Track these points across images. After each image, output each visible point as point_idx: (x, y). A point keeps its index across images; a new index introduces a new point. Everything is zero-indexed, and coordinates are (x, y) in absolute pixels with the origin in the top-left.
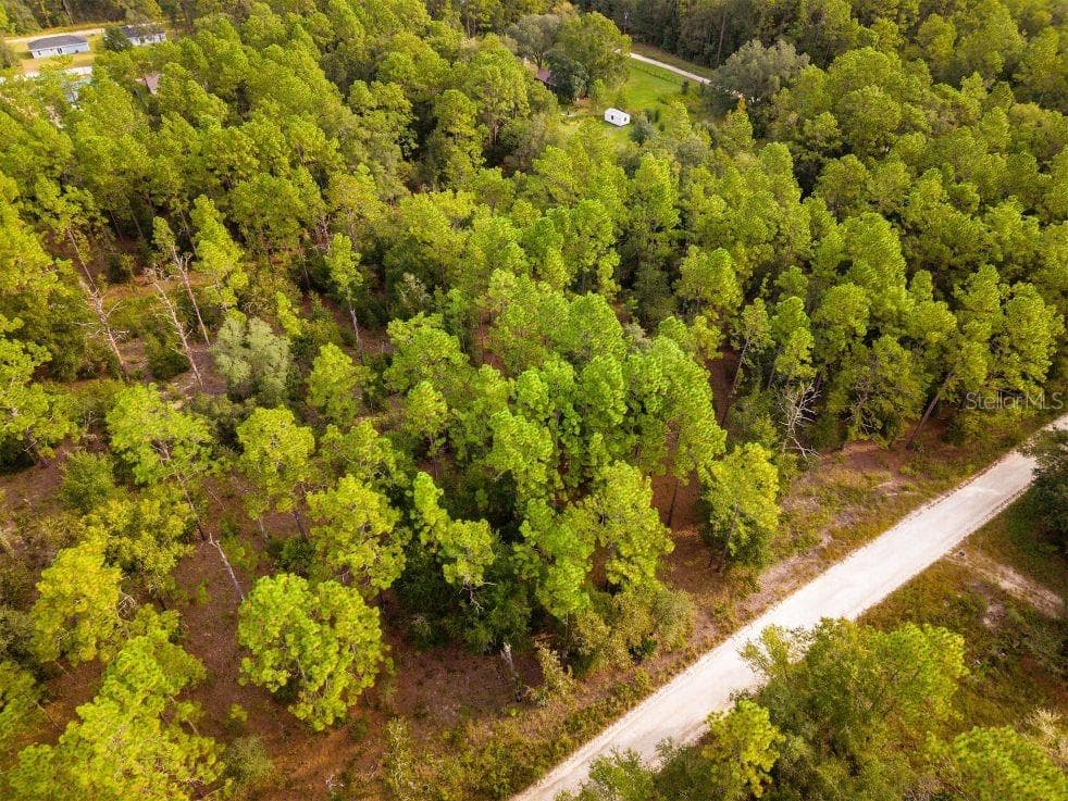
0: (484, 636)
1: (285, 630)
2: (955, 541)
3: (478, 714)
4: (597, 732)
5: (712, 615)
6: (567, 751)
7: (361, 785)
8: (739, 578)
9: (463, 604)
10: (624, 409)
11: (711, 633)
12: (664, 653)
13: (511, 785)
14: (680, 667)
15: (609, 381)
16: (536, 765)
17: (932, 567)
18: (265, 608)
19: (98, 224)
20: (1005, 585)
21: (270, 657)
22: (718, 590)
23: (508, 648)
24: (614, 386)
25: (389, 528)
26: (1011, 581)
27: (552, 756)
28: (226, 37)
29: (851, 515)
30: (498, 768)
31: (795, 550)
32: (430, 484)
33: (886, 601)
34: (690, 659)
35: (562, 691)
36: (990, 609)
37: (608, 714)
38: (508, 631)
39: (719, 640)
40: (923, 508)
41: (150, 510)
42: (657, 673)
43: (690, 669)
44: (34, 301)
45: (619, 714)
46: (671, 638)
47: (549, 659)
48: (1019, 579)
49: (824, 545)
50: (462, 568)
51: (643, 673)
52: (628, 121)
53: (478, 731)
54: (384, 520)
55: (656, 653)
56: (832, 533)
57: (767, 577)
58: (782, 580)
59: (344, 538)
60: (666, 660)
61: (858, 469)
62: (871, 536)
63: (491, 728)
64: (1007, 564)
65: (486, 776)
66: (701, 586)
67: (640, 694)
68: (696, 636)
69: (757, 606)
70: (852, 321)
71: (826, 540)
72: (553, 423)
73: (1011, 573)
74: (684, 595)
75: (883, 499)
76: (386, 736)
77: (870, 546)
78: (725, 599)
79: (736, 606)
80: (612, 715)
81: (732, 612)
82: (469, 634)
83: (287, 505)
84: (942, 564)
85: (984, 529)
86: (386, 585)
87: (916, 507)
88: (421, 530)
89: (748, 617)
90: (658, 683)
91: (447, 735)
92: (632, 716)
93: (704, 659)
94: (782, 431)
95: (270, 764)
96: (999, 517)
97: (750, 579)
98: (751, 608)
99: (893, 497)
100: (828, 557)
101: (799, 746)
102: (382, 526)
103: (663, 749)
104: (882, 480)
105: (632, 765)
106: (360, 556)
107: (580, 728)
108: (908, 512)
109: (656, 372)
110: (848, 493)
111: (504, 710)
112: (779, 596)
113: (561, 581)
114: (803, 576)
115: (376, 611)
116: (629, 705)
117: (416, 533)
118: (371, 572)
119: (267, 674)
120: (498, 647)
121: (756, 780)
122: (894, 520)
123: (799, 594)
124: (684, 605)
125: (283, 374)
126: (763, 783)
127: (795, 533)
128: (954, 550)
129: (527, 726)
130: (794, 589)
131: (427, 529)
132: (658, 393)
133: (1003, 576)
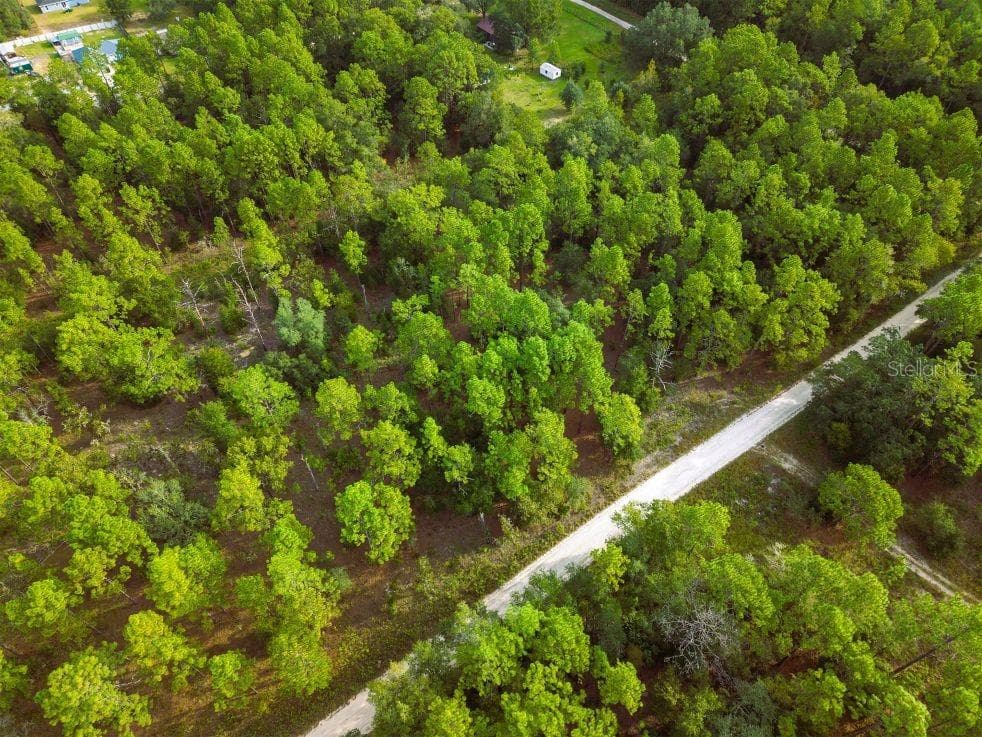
0: (468, 508)
1: (362, 514)
2: (759, 439)
3: (465, 551)
4: (534, 559)
5: (603, 489)
6: (517, 571)
7: (401, 591)
8: (621, 466)
9: (455, 490)
10: (548, 371)
11: (602, 501)
12: (573, 513)
13: (486, 589)
14: (582, 521)
15: (538, 355)
16: (499, 578)
17: (742, 456)
18: (352, 503)
19: (164, 212)
20: (786, 466)
21: (356, 528)
22: (607, 474)
23: (482, 515)
24: (542, 358)
25: (412, 451)
26: (789, 464)
27: (508, 573)
28: (225, 20)
29: (697, 422)
30: (478, 581)
31: (658, 448)
32: (434, 425)
33: (710, 478)
34: (589, 516)
35: (514, 539)
36: (773, 481)
37: (540, 549)
38: (482, 505)
39: (606, 505)
40: (744, 416)
41: (268, 443)
42: (569, 525)
43: (589, 523)
44: (141, 284)
45: (547, 549)
46: (578, 505)
47: (506, 522)
48: (795, 462)
49: (677, 443)
50: (456, 474)
51: (561, 525)
52: (559, 75)
53: (465, 560)
54: (408, 446)
55: (568, 514)
56: (683, 435)
57: (638, 466)
58: (648, 466)
59: (386, 457)
60: (575, 517)
61: (706, 390)
62: (708, 437)
63: (473, 559)
64: (789, 453)
65: (472, 585)
66: (598, 471)
67: (559, 537)
68: (593, 503)
69: (631, 483)
70: (700, 298)
71: (678, 440)
72: (504, 381)
73: (791, 458)
74: (585, 480)
75: (719, 411)
76: (418, 566)
77: (706, 443)
78: (612, 479)
79: (618, 484)
80: (542, 550)
81: (616, 488)
82: (459, 508)
83: (347, 436)
84: (749, 453)
85: (780, 429)
86: (413, 484)
87: (739, 416)
88: (428, 449)
89: (625, 490)
90: (569, 530)
91: (447, 563)
92: (554, 550)
93: (597, 516)
94: (651, 374)
95: (349, 582)
96: (791, 421)
97: (628, 466)
98: (627, 485)
99: (727, 409)
100: (678, 451)
101: (638, 565)
102: (408, 450)
103: (570, 569)
104: (720, 397)
105: (552, 577)
106: (396, 468)
107: (524, 558)
108: (734, 419)
109: (569, 346)
110: (697, 407)
111: (480, 548)
112: (645, 477)
113: (511, 480)
114: (661, 463)
115: (408, 498)
116: (552, 544)
117: (426, 451)
118: (403, 477)
119: (355, 537)
120: (476, 513)
121: (616, 582)
122: (724, 425)
123: (657, 475)
124: (586, 485)
125: (321, 335)
126: (620, 583)
127: (658, 436)
128: (758, 444)
129: (494, 557)
130: (655, 472)
131: (432, 449)
132: (570, 360)
133: (786, 460)
